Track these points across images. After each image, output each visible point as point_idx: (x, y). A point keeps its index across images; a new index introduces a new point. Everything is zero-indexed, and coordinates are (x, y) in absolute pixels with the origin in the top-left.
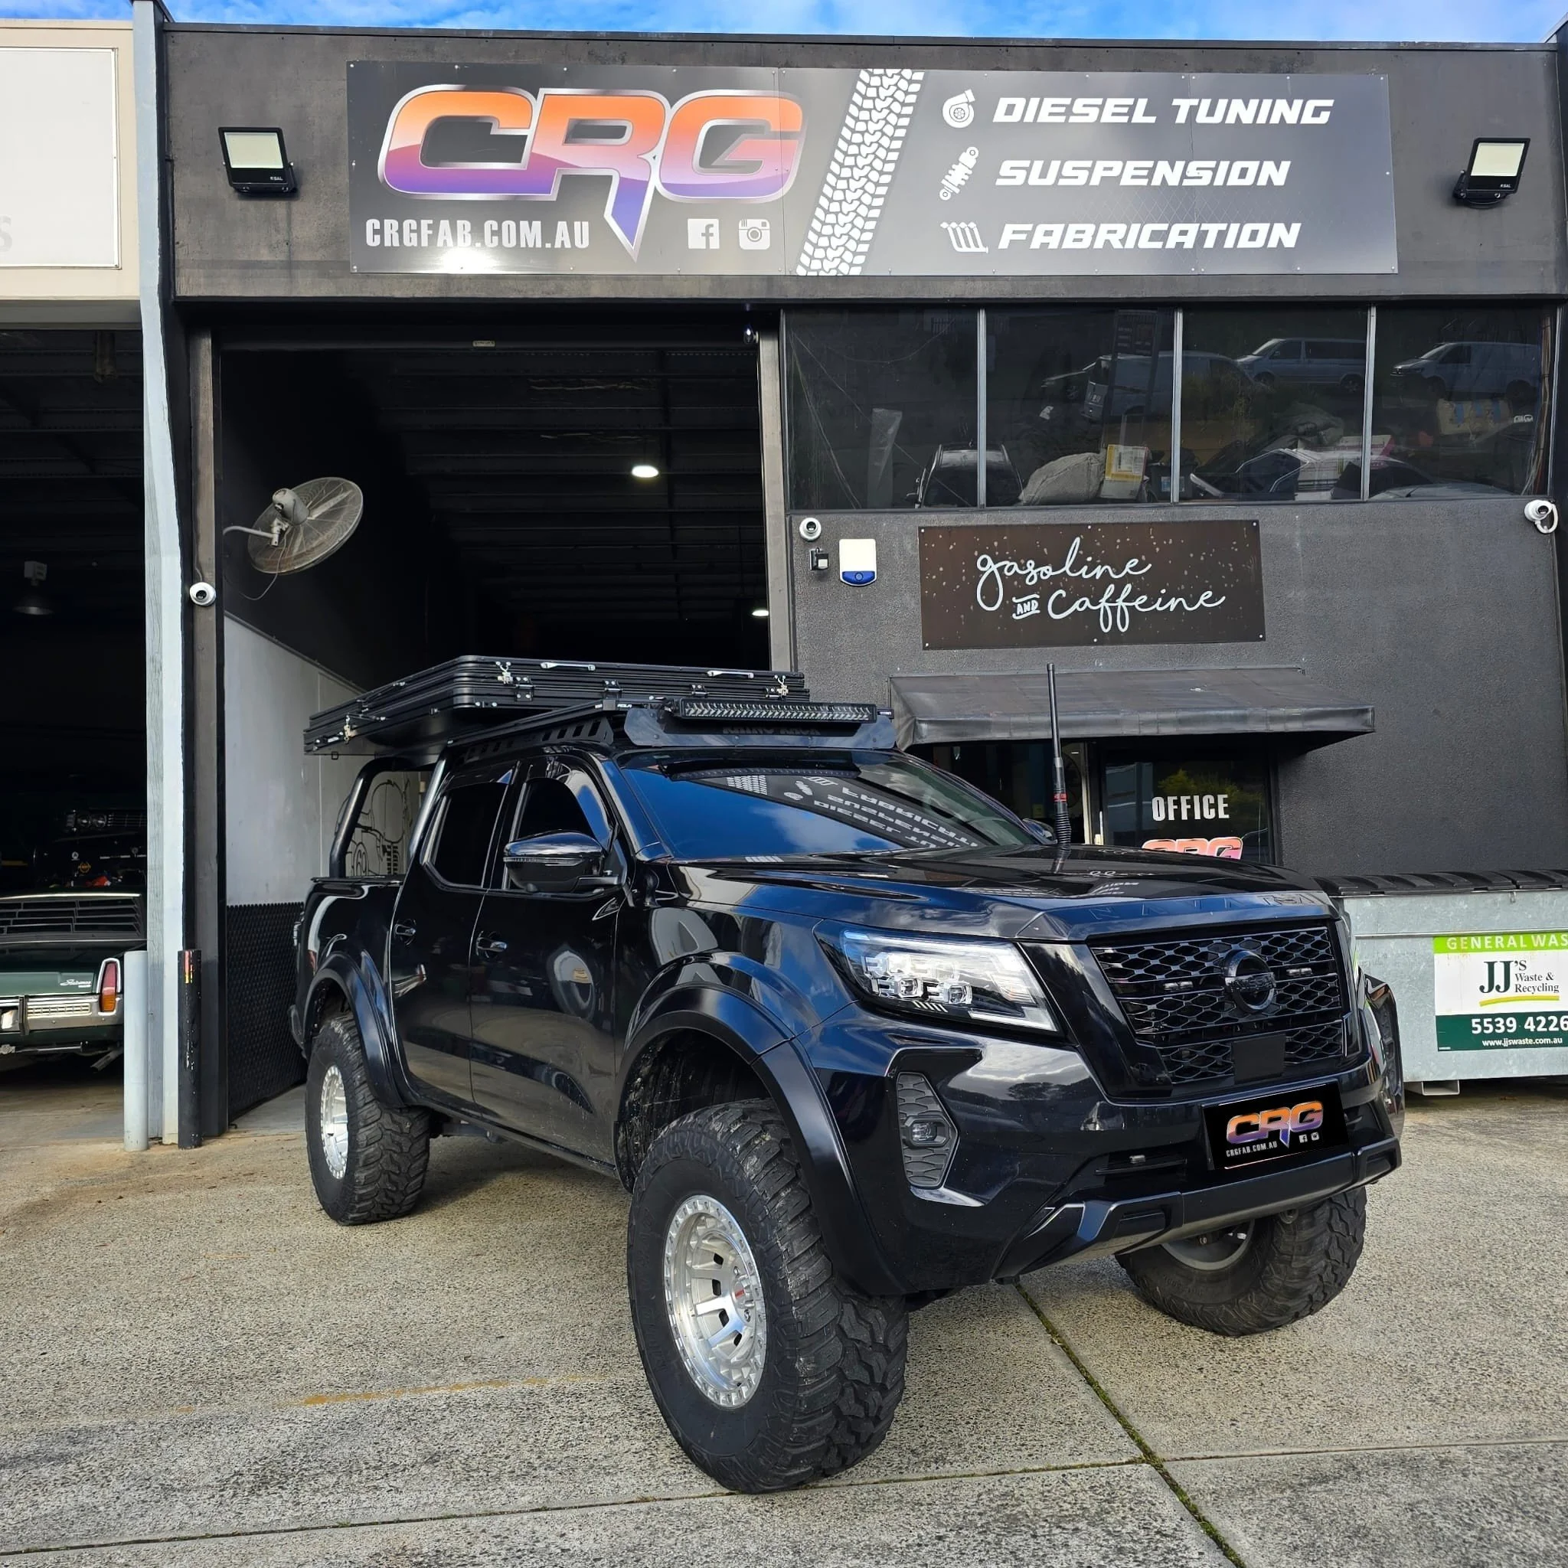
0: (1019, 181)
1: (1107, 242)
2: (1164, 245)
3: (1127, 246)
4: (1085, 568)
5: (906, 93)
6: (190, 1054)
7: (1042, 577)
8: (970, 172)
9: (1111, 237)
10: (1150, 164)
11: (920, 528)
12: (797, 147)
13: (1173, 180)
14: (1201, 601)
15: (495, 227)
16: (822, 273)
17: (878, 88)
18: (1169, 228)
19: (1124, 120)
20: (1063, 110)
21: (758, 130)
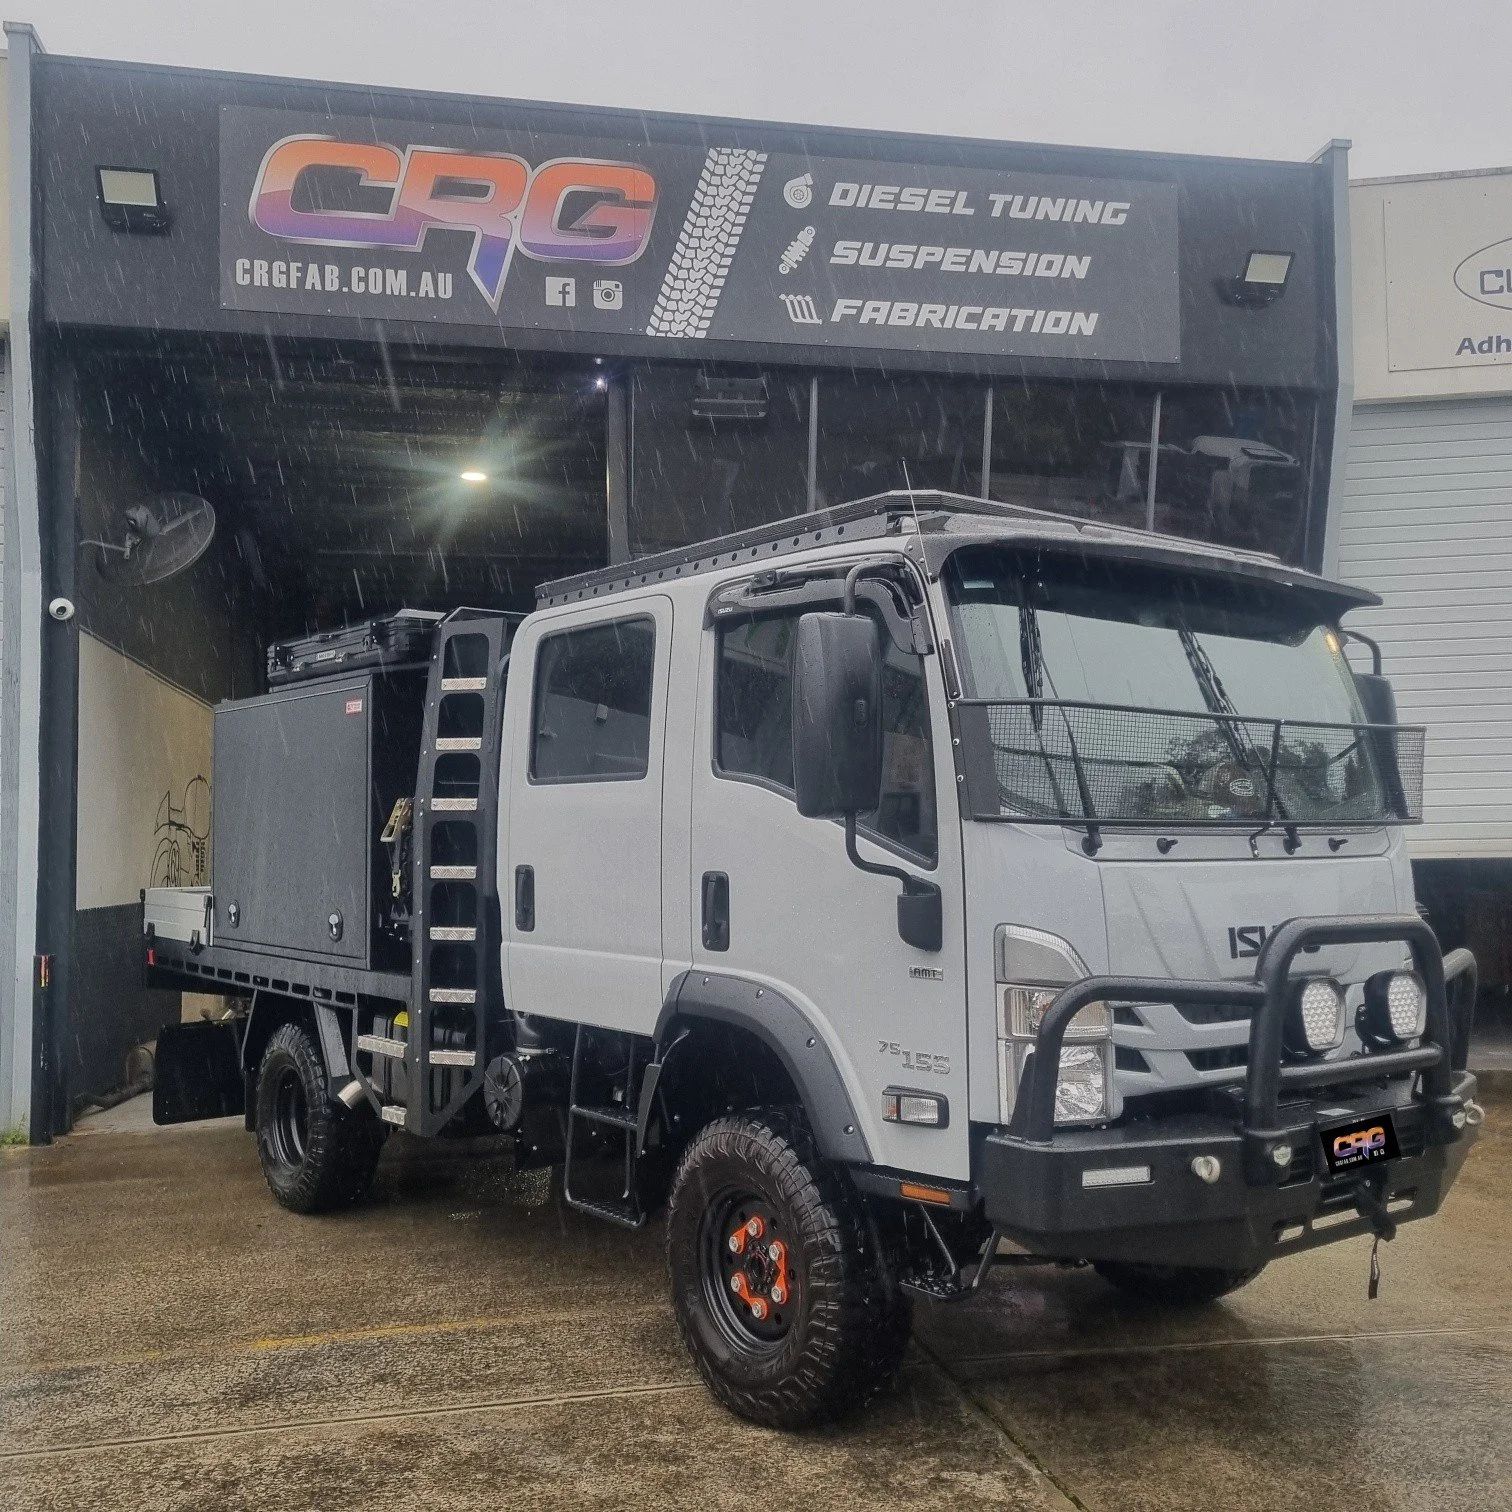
0: (851, 261)
1: (928, 320)
2: (979, 326)
3: (945, 327)
5: (751, 172)
6: (45, 1055)
8: (807, 250)
9: (931, 316)
10: (968, 252)
12: (649, 216)
13: (988, 269)
15: (362, 274)
16: (670, 335)
17: (725, 166)
18: (983, 312)
19: (947, 210)
20: (892, 197)
21: (614, 198)
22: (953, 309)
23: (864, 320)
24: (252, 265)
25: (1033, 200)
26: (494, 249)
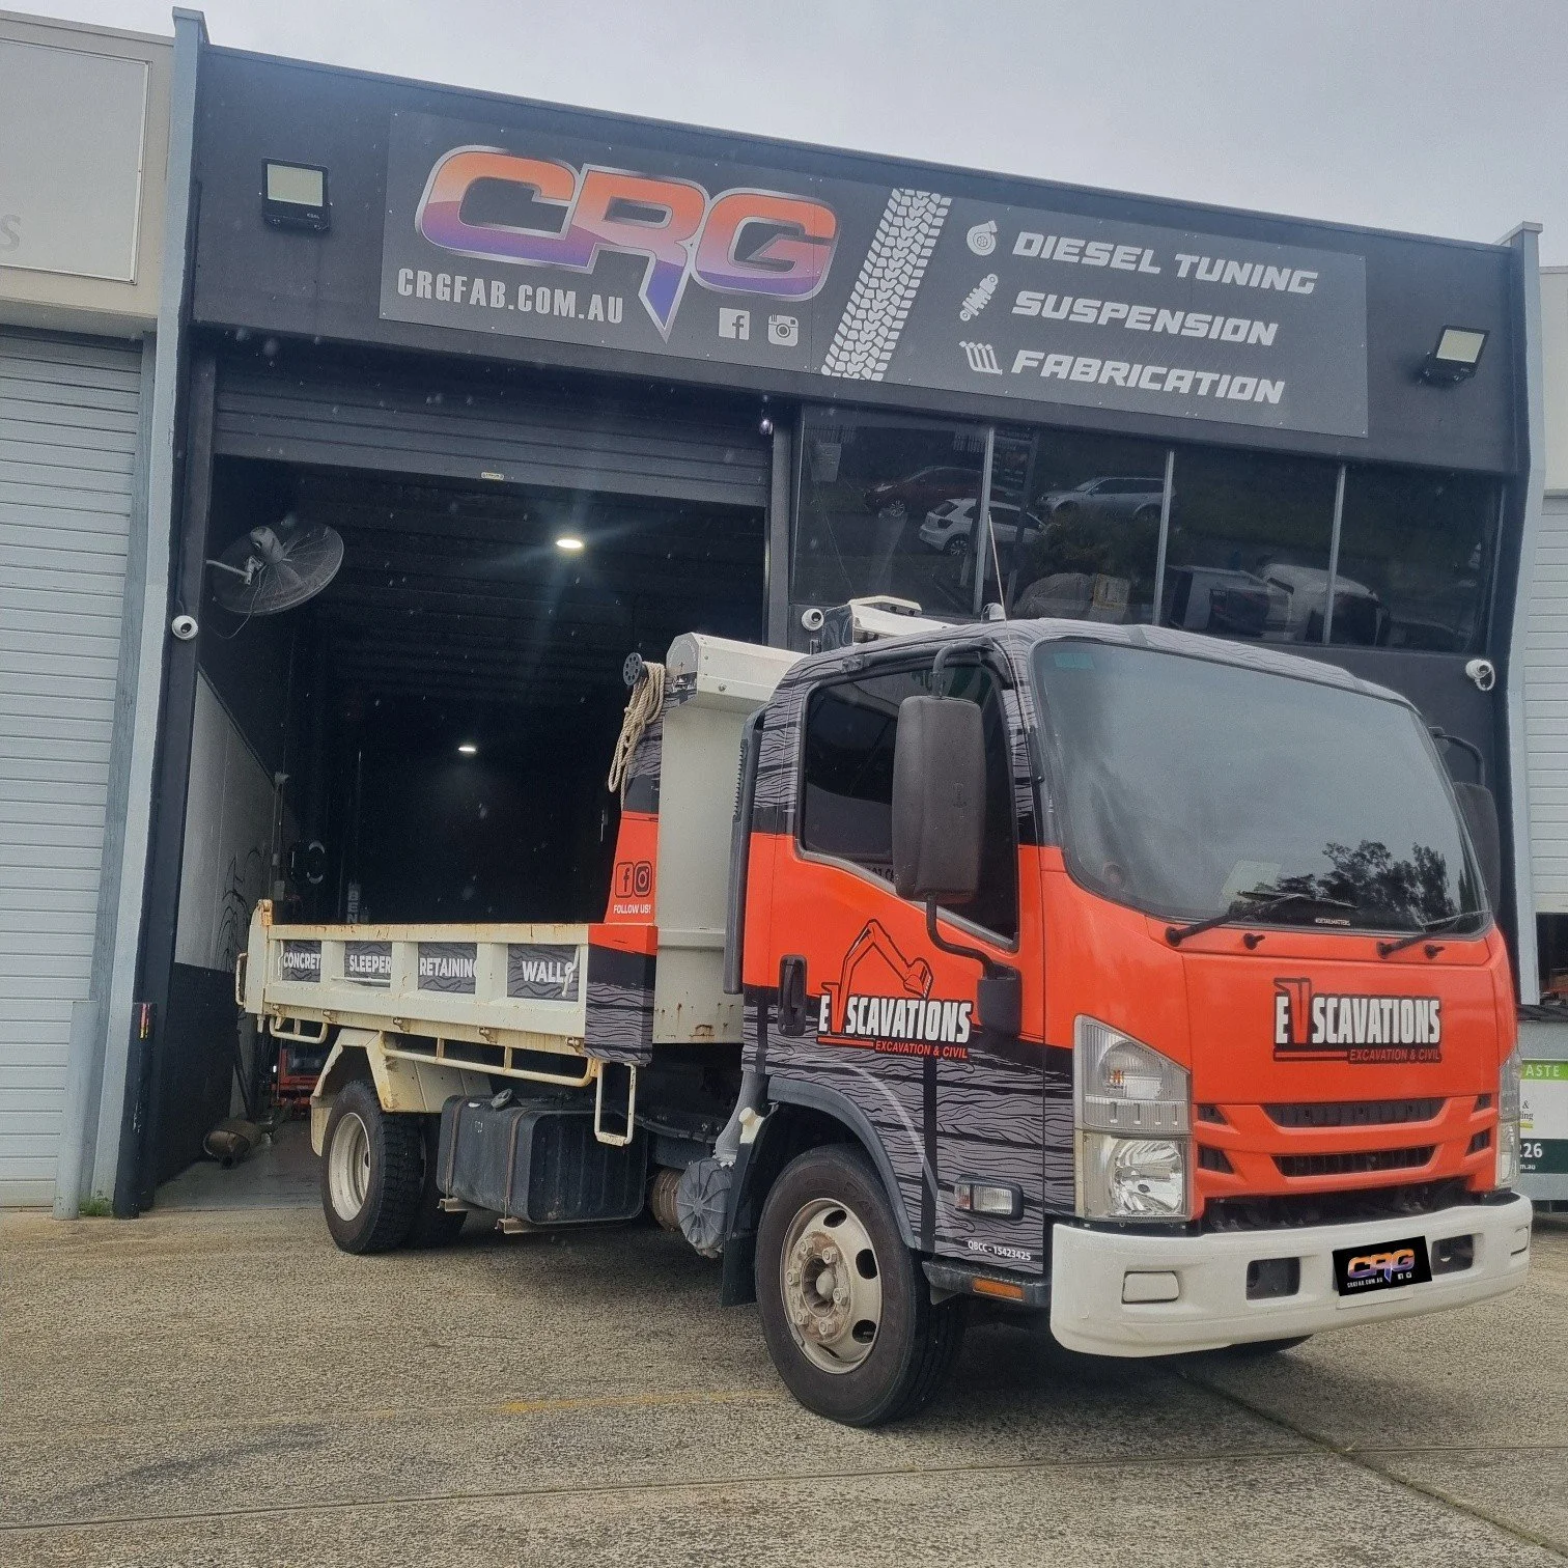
0: (1034, 312)
1: (1111, 379)
2: (1163, 387)
3: (1129, 385)
5: (934, 216)
6: (138, 1115)
8: (989, 298)
9: (1113, 373)
10: (1153, 311)
12: (827, 254)
13: (1173, 329)
15: (530, 293)
16: (845, 375)
17: (908, 207)
18: (1168, 372)
19: (1132, 267)
20: (1077, 251)
21: (794, 232)
22: (1137, 368)
23: (1045, 373)
24: (415, 275)
25: (1220, 263)
26: (668, 275)
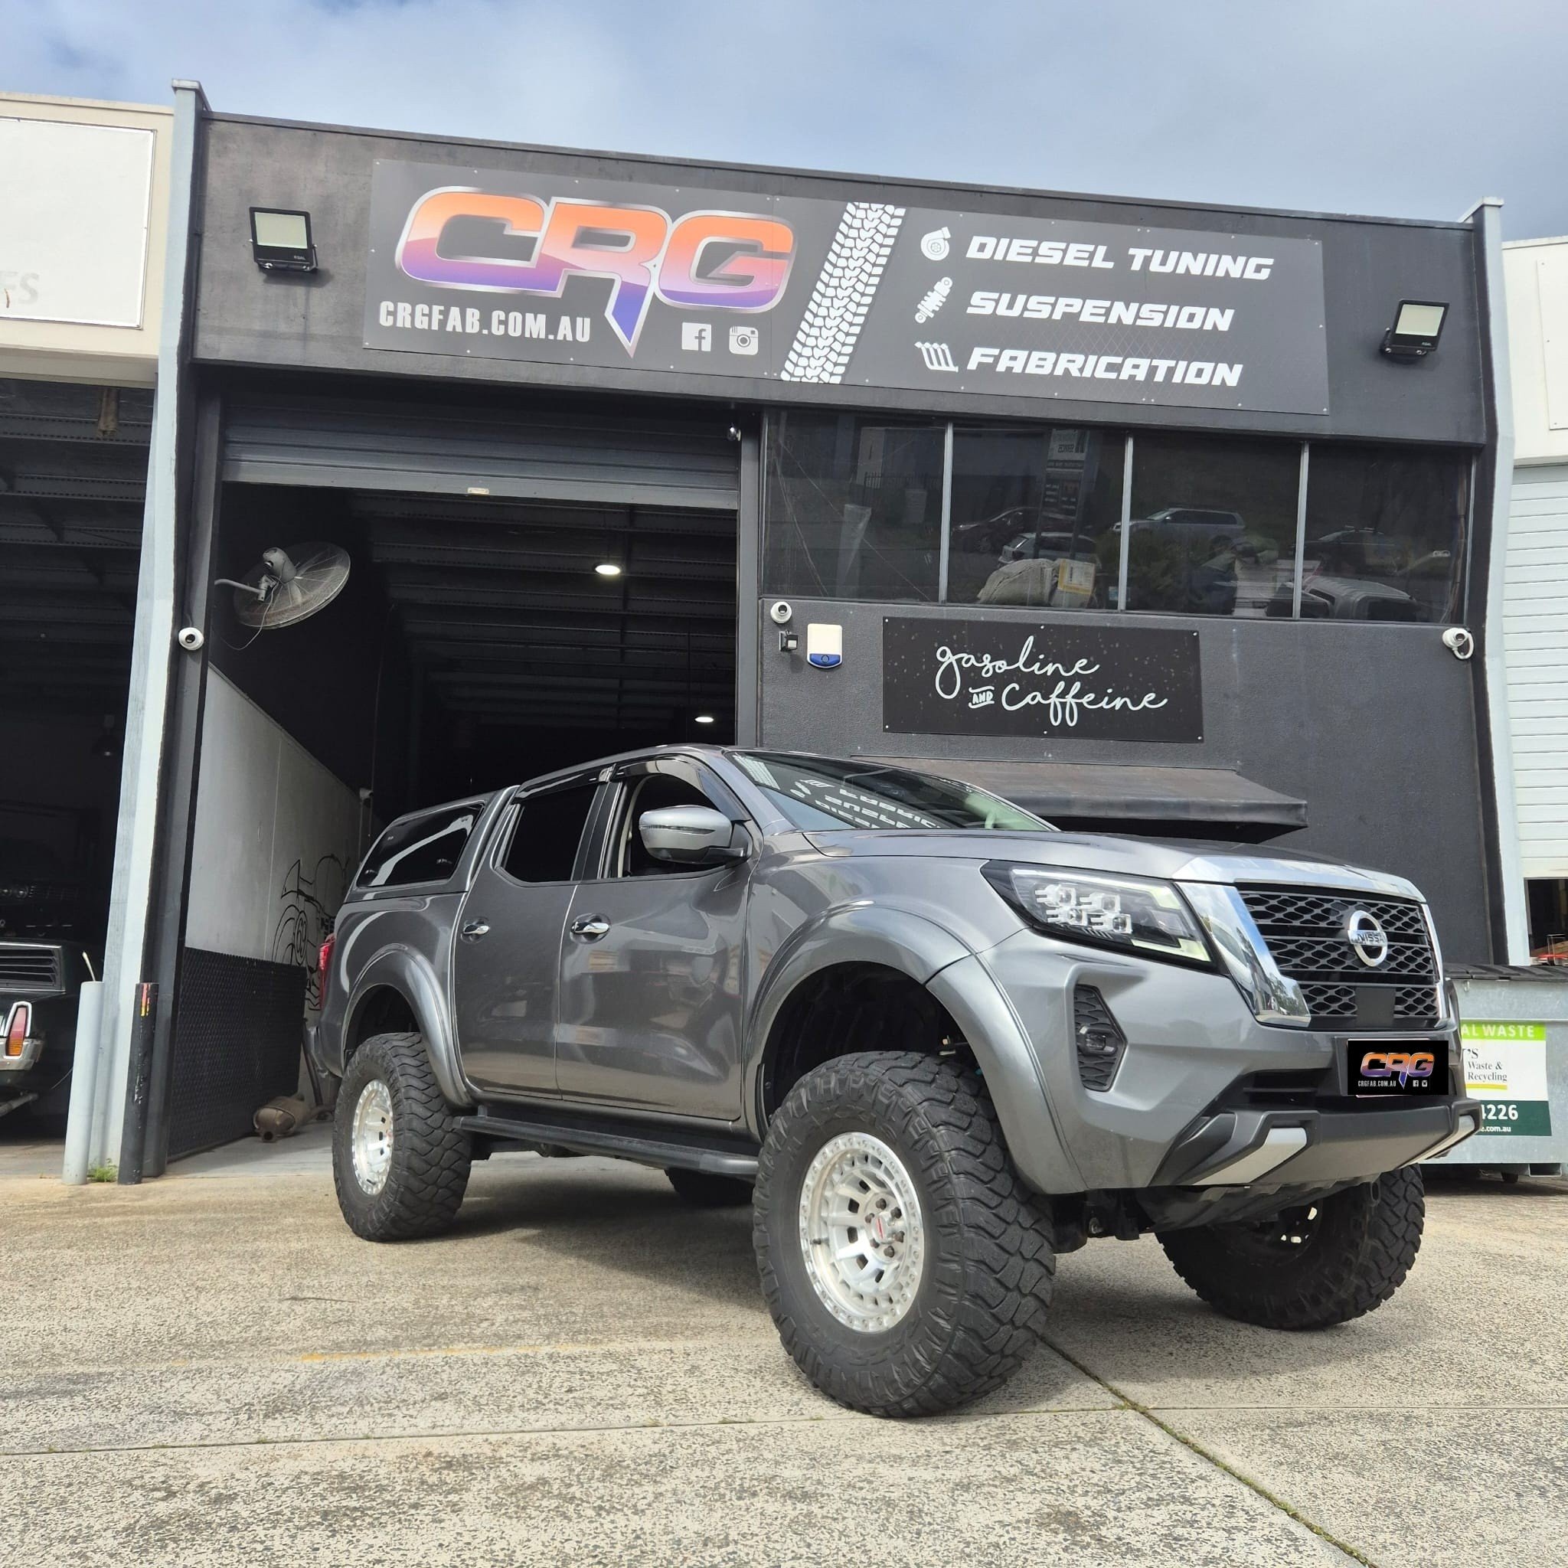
0: (988, 311)
1: (1067, 371)
2: (1119, 375)
3: (1084, 375)
4: (1038, 665)
5: (889, 226)
6: (140, 1088)
7: (997, 670)
8: (944, 300)
9: (1070, 366)
10: (1107, 304)
11: (884, 618)
12: (786, 268)
13: (1128, 320)
14: (1145, 702)
15: (503, 317)
16: (804, 380)
17: (862, 220)
18: (1123, 361)
19: (1085, 263)
20: (1030, 251)
21: (752, 249)
22: (1092, 359)
23: (1001, 368)
24: (396, 307)
25: (1173, 255)
26: (632, 295)
